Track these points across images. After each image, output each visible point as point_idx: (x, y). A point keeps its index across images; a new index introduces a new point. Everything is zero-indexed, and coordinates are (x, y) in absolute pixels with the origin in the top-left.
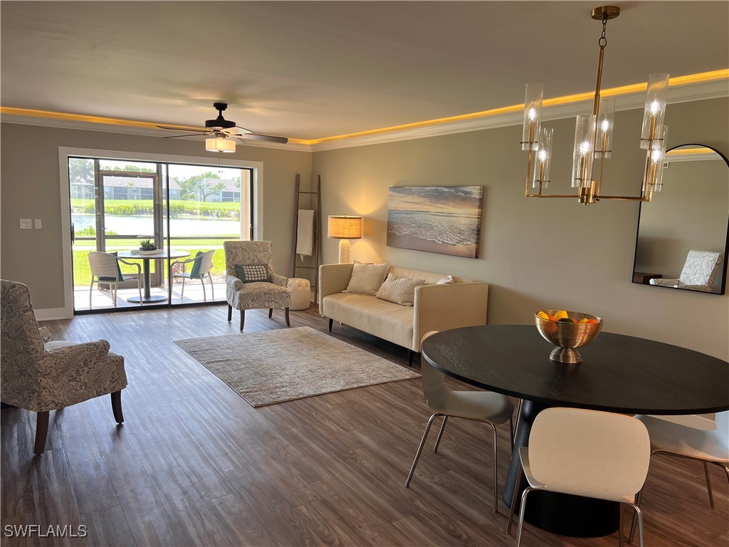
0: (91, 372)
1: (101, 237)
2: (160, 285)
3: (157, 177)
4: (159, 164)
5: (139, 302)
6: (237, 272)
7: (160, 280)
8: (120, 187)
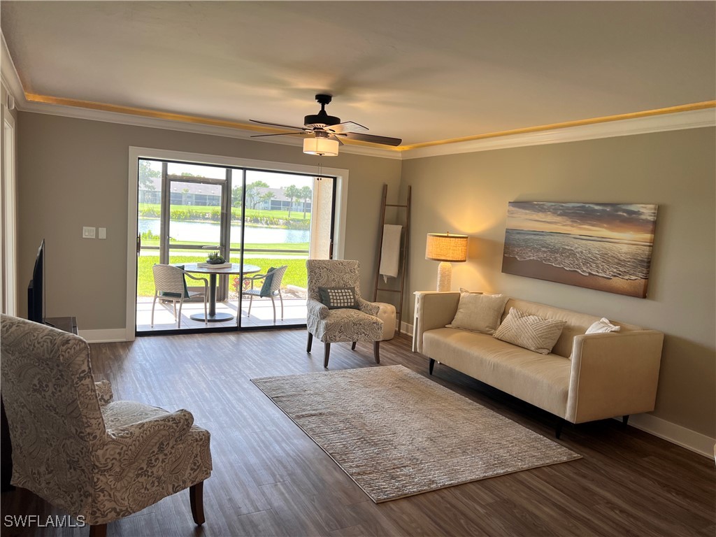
0: (167, 461)
1: (166, 244)
2: (224, 299)
3: (226, 185)
4: (229, 169)
5: (203, 321)
6: (320, 296)
7: (224, 294)
8: (176, 193)
